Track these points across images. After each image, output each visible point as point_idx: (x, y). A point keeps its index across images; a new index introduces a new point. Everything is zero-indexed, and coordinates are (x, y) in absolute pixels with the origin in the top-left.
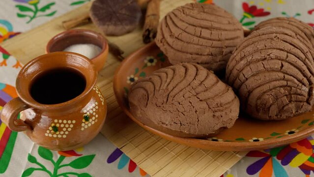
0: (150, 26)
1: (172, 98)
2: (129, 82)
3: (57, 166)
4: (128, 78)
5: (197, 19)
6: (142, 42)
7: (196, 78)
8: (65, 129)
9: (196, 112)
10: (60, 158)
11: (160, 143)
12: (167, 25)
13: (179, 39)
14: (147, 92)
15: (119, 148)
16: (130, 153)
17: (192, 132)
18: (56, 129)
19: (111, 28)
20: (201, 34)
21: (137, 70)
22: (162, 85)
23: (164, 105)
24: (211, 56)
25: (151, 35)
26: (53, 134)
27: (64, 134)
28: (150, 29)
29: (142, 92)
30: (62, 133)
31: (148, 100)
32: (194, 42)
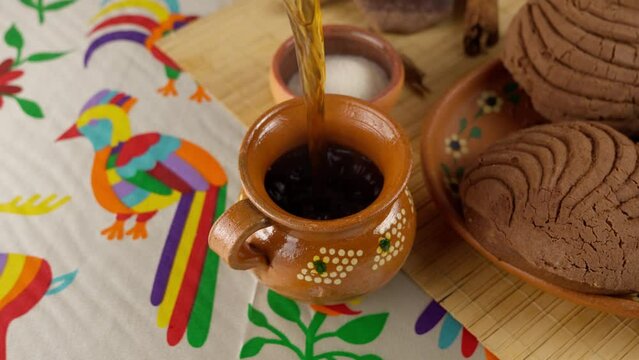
0: (480, 18)
1: (568, 211)
2: (448, 150)
3: (312, 335)
4: (448, 141)
5: (604, 19)
6: (461, 50)
7: (617, 165)
8: (339, 268)
9: (621, 243)
10: (315, 317)
11: (522, 294)
12: (535, 29)
13: (563, 64)
14: (512, 192)
15: (437, 300)
16: (461, 311)
17: (609, 285)
18: (321, 267)
19: (396, 18)
20: (613, 55)
21: (464, 123)
22: (546, 181)
23: (552, 224)
24: (630, 106)
25: (483, 40)
26: (313, 278)
27: (338, 277)
28: (483, 23)
29: (500, 189)
30: (333, 275)
31: (514, 210)
32: (596, 73)
